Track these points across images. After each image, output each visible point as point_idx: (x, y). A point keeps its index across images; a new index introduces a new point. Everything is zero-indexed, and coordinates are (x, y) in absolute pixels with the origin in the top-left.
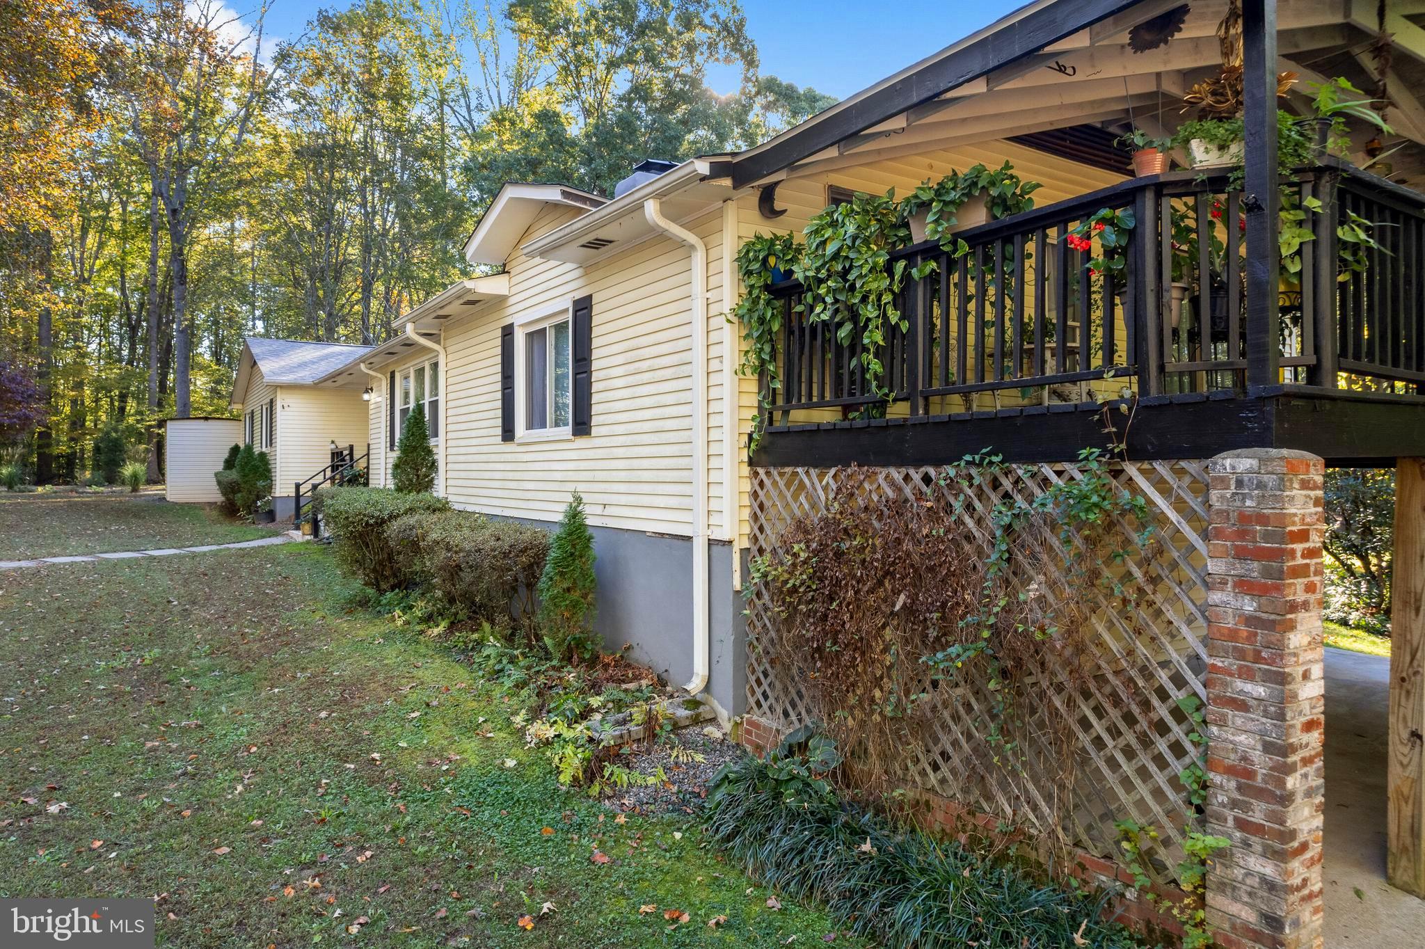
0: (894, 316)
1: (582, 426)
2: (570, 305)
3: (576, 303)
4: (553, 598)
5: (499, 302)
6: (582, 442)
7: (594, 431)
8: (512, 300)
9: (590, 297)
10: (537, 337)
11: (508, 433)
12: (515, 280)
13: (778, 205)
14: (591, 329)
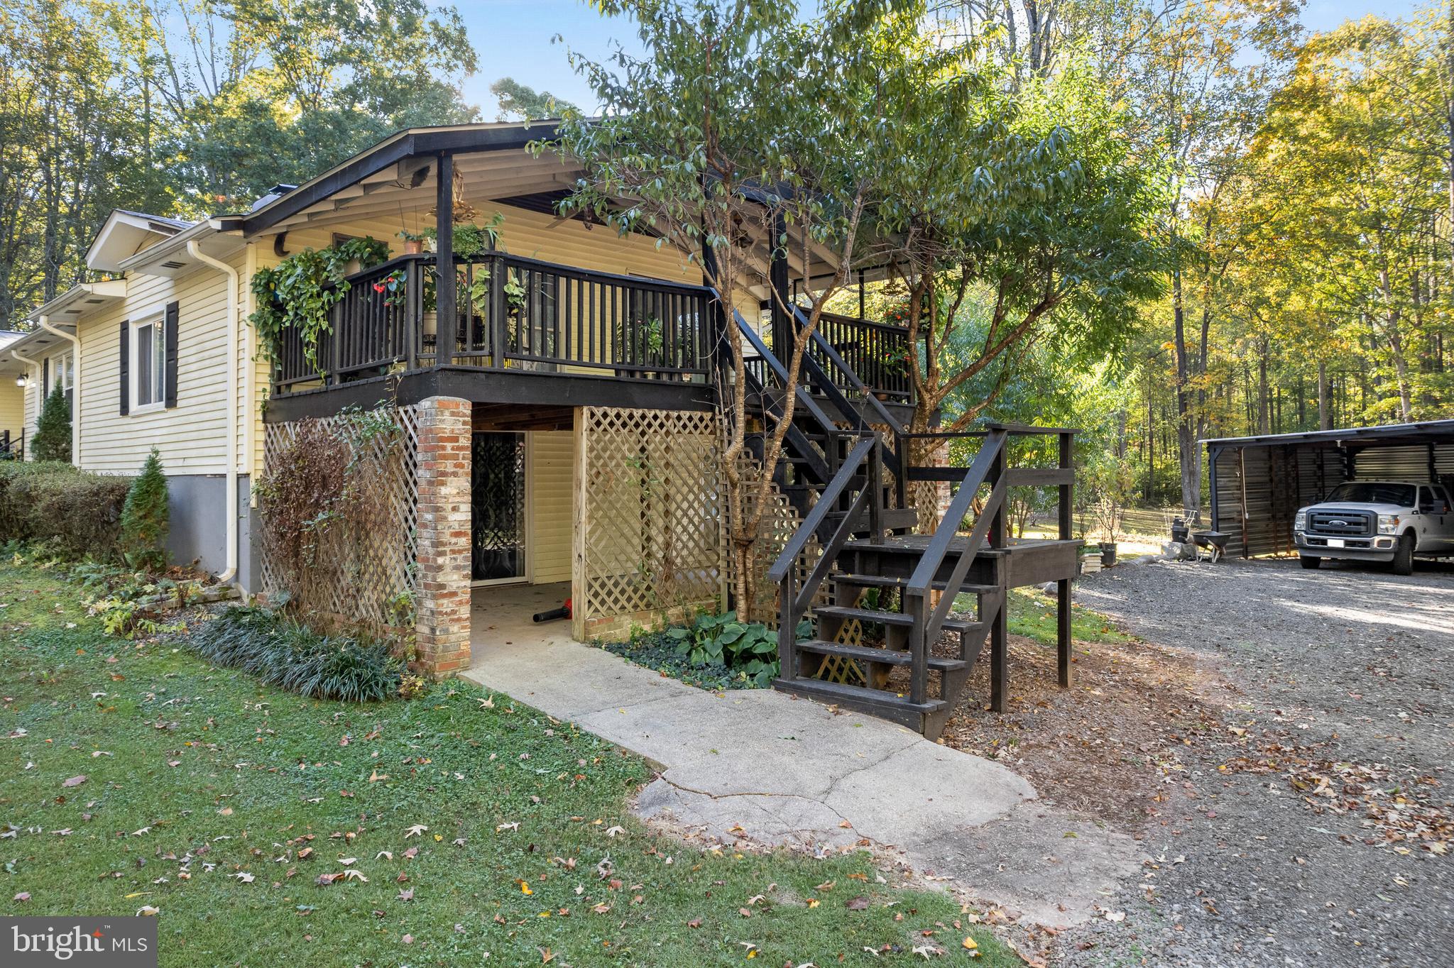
0: (325, 325)
1: (171, 401)
2: (164, 308)
3: (169, 306)
4: (131, 523)
5: (118, 303)
6: (172, 412)
7: (179, 404)
8: (128, 301)
9: (177, 303)
10: (145, 332)
11: (124, 410)
12: (131, 285)
13: (285, 249)
14: (177, 327)
